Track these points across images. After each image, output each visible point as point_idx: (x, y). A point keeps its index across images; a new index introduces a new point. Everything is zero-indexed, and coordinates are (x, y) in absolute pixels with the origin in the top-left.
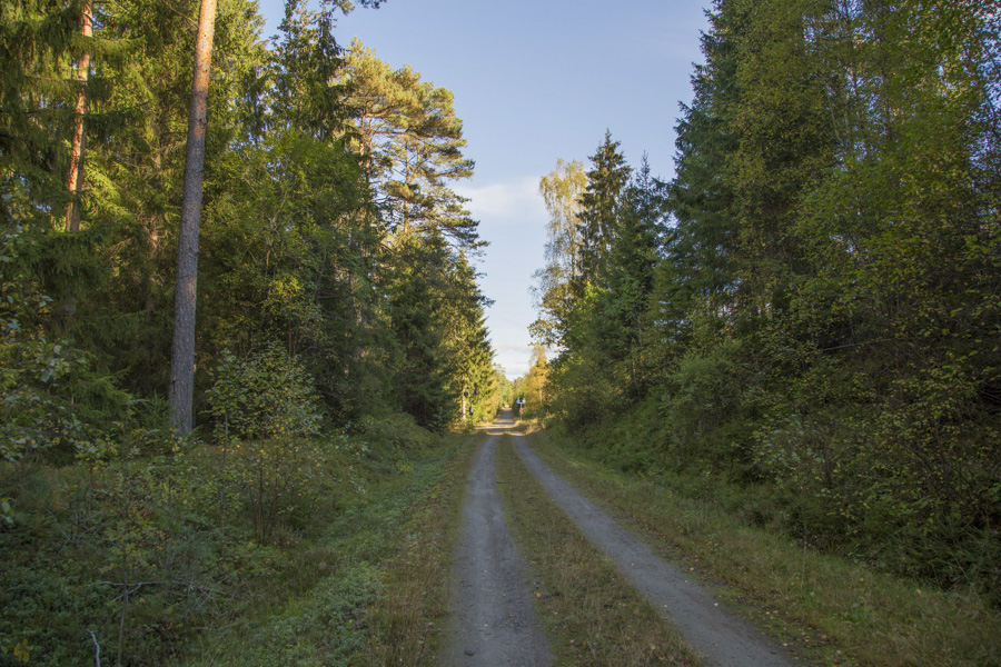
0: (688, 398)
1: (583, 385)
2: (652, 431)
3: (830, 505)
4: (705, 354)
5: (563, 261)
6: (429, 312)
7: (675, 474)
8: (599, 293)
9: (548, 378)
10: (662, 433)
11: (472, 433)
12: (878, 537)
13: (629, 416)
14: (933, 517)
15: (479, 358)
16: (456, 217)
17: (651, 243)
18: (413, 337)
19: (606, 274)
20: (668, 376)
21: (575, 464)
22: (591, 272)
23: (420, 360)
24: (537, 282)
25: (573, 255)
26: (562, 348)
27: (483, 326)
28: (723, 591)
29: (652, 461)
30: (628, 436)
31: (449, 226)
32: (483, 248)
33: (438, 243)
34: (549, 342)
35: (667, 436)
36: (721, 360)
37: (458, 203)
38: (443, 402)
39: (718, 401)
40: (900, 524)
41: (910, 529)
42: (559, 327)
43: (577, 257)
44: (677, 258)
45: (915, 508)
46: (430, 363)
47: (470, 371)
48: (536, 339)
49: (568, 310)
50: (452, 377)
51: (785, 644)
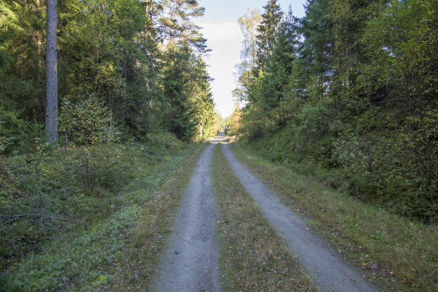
0: (305, 126)
1: (257, 120)
2: (287, 142)
3: (370, 180)
4: (314, 105)
5: (249, 59)
6: (183, 84)
7: (297, 163)
8: (266, 75)
9: (241, 116)
10: (292, 143)
11: (204, 142)
12: (393, 196)
13: (277, 135)
14: (421, 187)
15: (208, 107)
16: (195, 37)
17: (291, 50)
18: (174, 96)
19: (269, 66)
20: (295, 115)
21: (249, 158)
22: (262, 65)
23: (178, 107)
24: (236, 70)
25: (254, 57)
26: (247, 102)
27: (210, 92)
28: (312, 222)
29: (286, 157)
30: (276, 144)
31: (192, 41)
32: (209, 52)
33: (186, 49)
34: (242, 99)
35: (294, 144)
36: (322, 108)
37: (197, 30)
38: (189, 127)
39: (319, 128)
40: (404, 190)
41: (409, 193)
42: (246, 92)
43: (256, 58)
44: (303, 57)
45: (413, 182)
46: (183, 109)
47: (204, 113)
48: (236, 98)
49: (251, 84)
50: (194, 116)
51: (340, 251)
